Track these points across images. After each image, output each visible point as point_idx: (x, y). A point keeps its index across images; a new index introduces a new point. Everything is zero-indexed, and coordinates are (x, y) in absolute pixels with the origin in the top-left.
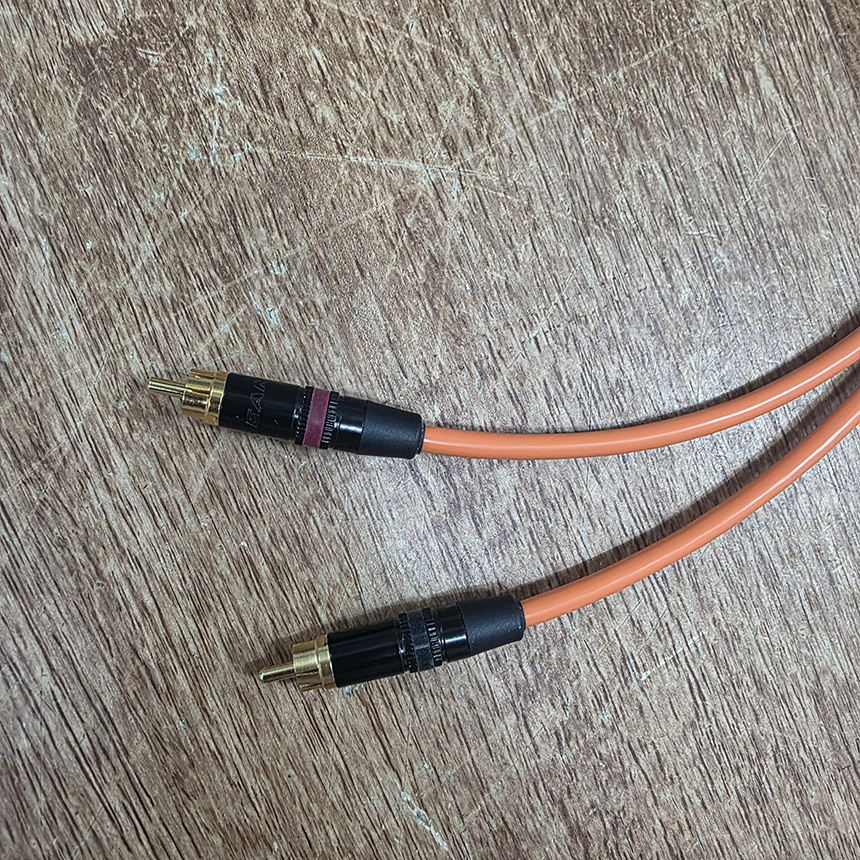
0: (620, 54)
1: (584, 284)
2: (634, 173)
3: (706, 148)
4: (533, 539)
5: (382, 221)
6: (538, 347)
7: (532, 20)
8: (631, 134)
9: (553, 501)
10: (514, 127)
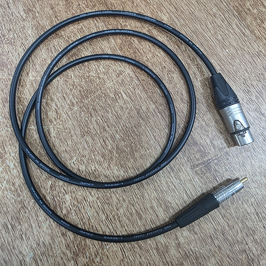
0: (89, 95)
1: (85, 148)
2: (94, 121)
3: (111, 112)
4: (76, 212)
5: (36, 140)
6: (74, 164)
7: (68, 92)
8: (93, 112)
9: (80, 202)
10: (66, 115)
